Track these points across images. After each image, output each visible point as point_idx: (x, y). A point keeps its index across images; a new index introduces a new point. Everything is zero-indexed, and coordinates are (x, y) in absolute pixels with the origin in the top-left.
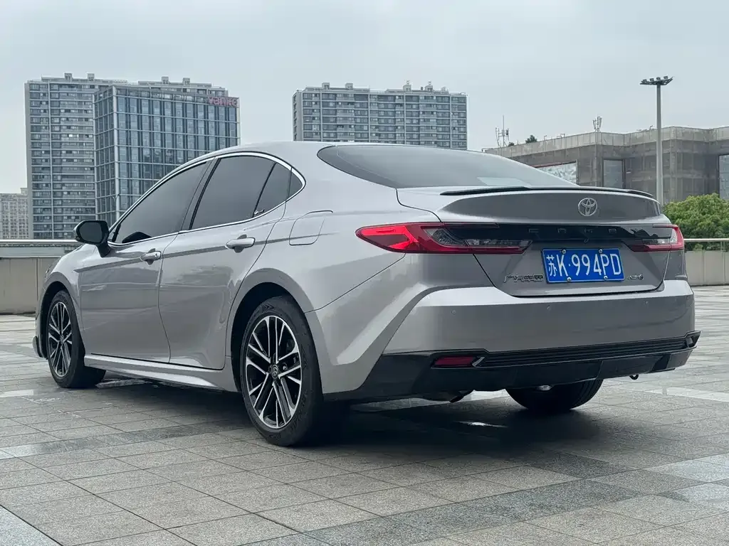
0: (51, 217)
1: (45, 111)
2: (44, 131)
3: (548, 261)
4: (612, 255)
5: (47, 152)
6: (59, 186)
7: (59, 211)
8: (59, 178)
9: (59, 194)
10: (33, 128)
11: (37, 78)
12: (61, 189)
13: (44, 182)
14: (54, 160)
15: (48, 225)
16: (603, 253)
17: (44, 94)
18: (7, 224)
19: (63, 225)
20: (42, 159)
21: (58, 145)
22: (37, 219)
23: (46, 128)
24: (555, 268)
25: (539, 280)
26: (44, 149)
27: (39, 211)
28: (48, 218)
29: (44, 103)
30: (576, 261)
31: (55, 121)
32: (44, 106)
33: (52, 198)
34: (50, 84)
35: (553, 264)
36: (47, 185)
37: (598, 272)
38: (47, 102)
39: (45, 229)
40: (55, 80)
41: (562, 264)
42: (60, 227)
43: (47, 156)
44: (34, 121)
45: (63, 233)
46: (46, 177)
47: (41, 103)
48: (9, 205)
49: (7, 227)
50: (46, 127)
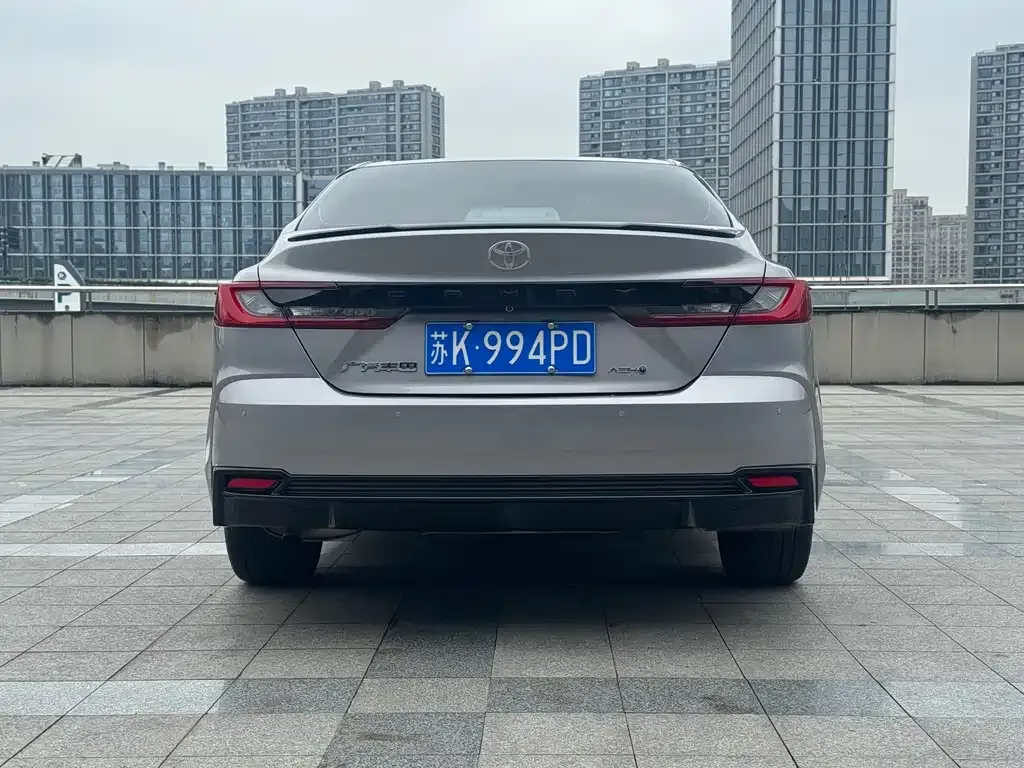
0: (999, 247)
1: (998, 94)
2: (995, 124)
3: (431, 341)
4: (576, 333)
5: (999, 153)
6: (1013, 202)
7: (1012, 237)
8: (1014, 190)
9: (1013, 213)
10: (981, 121)
11: (990, 48)
12: (1016, 205)
13: (991, 197)
14: (1007, 164)
15: (995, 259)
16: (555, 329)
17: (999, 70)
18: (945, 258)
19: (1016, 258)
20: (990, 164)
21: (1014, 142)
22: (981, 250)
23: (998, 119)
24: (444, 352)
25: (408, 369)
26: (995, 148)
27: (982, 238)
28: (995, 248)
29: (998, 82)
30: (493, 341)
31: (1012, 107)
32: (997, 87)
33: (1002, 221)
34: (1008, 54)
35: (442, 346)
36: (996, 201)
37: (538, 360)
38: (1002, 82)
39: (991, 264)
40: (1016, 47)
41: (462, 345)
42: (1012, 261)
43: (997, 160)
44: (982, 110)
45: (1016, 269)
46: (995, 189)
47: (993, 82)
48: (949, 231)
49: (944, 262)
50: (998, 116)
